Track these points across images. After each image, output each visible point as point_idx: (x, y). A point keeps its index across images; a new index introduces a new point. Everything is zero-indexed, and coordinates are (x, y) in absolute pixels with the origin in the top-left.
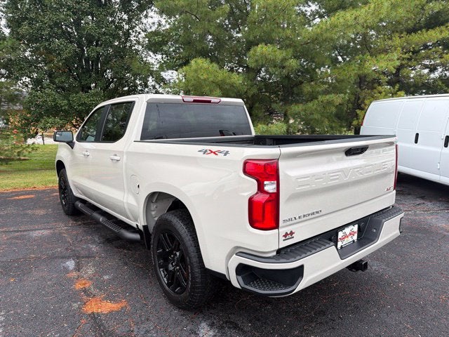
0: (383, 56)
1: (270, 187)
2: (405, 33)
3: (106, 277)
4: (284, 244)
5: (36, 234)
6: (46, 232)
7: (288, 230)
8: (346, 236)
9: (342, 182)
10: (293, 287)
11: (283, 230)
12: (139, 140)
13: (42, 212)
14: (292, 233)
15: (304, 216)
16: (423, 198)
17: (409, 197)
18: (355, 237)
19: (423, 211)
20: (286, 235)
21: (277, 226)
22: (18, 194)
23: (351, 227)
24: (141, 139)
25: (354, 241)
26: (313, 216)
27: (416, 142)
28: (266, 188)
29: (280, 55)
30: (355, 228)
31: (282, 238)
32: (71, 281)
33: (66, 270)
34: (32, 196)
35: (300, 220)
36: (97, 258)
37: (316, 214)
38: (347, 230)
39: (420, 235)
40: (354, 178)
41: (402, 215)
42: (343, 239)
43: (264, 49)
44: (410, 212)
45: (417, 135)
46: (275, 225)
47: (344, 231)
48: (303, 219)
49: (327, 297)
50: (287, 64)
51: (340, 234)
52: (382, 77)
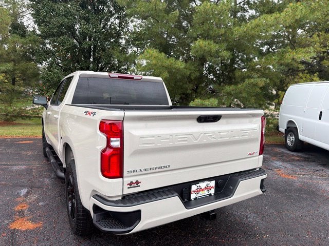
0: (300, 49)
1: (116, 143)
2: (323, 32)
3: (41, 204)
4: (128, 191)
5: (15, 168)
6: (23, 167)
7: (134, 180)
8: (201, 190)
9: (191, 143)
10: (131, 228)
11: (127, 180)
12: (71, 104)
13: (30, 153)
14: (137, 182)
15: (150, 169)
16: (324, 165)
17: (312, 164)
18: (212, 191)
19: (320, 176)
20: (131, 183)
21: (121, 175)
22: (23, 139)
23: (207, 182)
24: (72, 103)
25: (210, 195)
26: (160, 170)
27: (320, 118)
28: (112, 144)
29: (214, 47)
30: (213, 183)
31: (126, 186)
32: (17, 203)
33: (18, 195)
34: (31, 142)
35: (146, 172)
36: (44, 189)
37: (164, 169)
38: (203, 185)
39: (305, 196)
40: (205, 141)
41: (264, 177)
42: (197, 192)
43: (201, 43)
44: (307, 176)
45: (321, 112)
46: (119, 175)
47: (198, 185)
48: (149, 171)
49: (195, 239)
50: (220, 54)
51: (194, 188)
52: (300, 66)
